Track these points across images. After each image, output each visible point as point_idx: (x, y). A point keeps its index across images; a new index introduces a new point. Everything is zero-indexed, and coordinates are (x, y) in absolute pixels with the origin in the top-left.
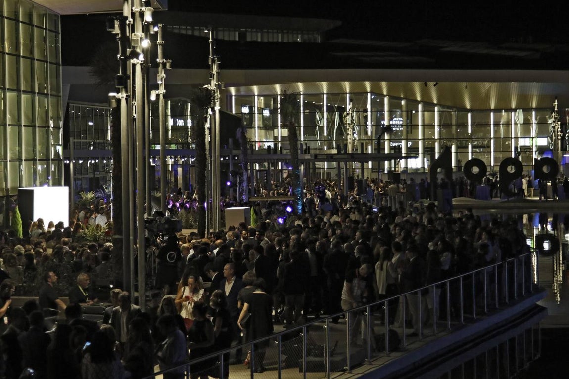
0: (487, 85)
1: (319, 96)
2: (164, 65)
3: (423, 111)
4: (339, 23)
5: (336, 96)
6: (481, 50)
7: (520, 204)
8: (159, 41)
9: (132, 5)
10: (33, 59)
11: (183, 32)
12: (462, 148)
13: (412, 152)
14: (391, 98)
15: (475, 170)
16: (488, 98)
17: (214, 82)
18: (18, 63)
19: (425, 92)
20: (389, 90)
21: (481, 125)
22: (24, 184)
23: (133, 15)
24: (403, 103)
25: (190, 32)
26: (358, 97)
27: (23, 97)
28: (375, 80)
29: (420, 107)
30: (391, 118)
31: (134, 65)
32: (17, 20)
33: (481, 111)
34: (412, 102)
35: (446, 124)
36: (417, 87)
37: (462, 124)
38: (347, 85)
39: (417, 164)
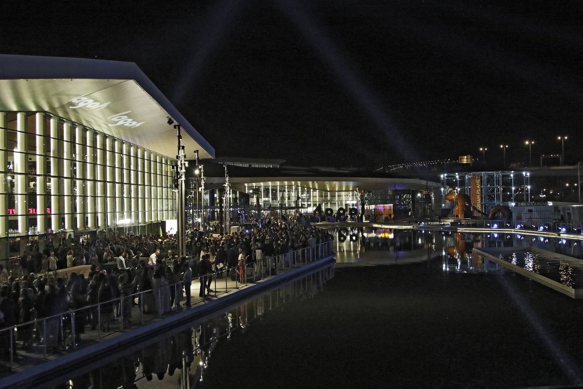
0: (335, 182)
1: (276, 186)
2: (204, 179)
3: (313, 191)
4: (285, 161)
5: (282, 187)
6: (333, 170)
7: (345, 224)
8: (202, 171)
9: (181, 161)
10: (167, 176)
11: (230, 164)
12: (327, 204)
13: (309, 205)
14: (302, 187)
15: (329, 212)
16: (335, 187)
17: (227, 184)
18: (162, 177)
19: (313, 185)
20: (301, 184)
21: (333, 196)
22: (164, 219)
23: (181, 164)
24: (306, 189)
25: (232, 164)
26: (290, 187)
27: (164, 189)
28: (296, 181)
29: (312, 190)
30: (302, 194)
31: (182, 181)
32: (162, 163)
33: (333, 191)
34: (309, 188)
35: (321, 196)
36: (310, 183)
37: (326, 196)
38: (286, 183)
39: (311, 210)
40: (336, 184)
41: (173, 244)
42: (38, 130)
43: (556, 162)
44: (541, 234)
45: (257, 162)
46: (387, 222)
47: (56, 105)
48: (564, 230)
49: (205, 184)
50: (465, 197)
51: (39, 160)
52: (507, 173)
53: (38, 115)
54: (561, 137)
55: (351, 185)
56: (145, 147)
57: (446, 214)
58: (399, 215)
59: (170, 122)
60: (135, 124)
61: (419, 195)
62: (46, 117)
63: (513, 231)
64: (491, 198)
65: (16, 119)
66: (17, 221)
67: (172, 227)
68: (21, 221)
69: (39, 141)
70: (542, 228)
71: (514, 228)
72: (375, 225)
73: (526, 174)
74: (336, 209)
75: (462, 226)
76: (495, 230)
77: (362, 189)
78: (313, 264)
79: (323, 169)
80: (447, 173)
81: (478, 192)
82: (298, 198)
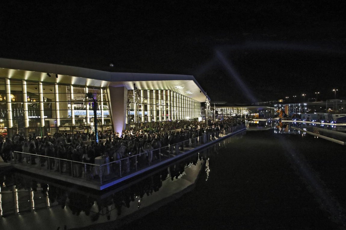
4: (227, 102)
5: (226, 109)
6: (240, 104)
7: (244, 119)
12: (239, 114)
13: (234, 114)
15: (240, 116)
20: (232, 108)
21: (241, 111)
22: (198, 117)
26: (229, 109)
28: (230, 107)
33: (241, 110)
34: (234, 109)
35: (237, 111)
36: (234, 108)
37: (239, 111)
38: (227, 108)
39: (234, 115)
40: (241, 108)
41: (201, 124)
42: (168, 94)
43: (314, 101)
44: (313, 123)
45: (219, 103)
46: (257, 118)
47: (172, 88)
48: (323, 121)
49: (210, 108)
50: (283, 111)
51: (169, 102)
52: (297, 104)
53: (168, 91)
54: (335, 90)
55: (246, 108)
56: (194, 99)
57: (276, 116)
58: (260, 117)
59: (201, 92)
60: (191, 93)
61: (267, 111)
62: (170, 91)
63: (302, 122)
64: (292, 111)
65: (163, 92)
66: (164, 117)
67: (200, 119)
68: (165, 117)
69: (169, 97)
70: (314, 121)
71: (302, 121)
72: (253, 119)
73: (305, 104)
74: (242, 115)
75: (283, 120)
76: (295, 121)
77: (249, 109)
78: (241, 130)
79: (238, 104)
80: (277, 104)
81: (287, 110)
82: (231, 112)
